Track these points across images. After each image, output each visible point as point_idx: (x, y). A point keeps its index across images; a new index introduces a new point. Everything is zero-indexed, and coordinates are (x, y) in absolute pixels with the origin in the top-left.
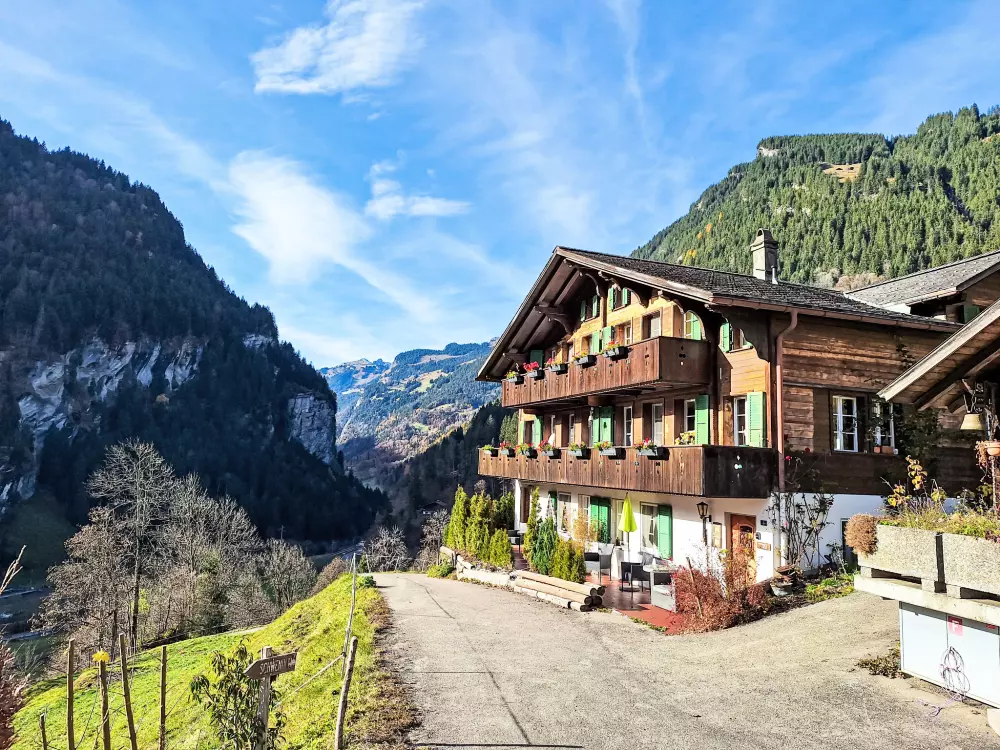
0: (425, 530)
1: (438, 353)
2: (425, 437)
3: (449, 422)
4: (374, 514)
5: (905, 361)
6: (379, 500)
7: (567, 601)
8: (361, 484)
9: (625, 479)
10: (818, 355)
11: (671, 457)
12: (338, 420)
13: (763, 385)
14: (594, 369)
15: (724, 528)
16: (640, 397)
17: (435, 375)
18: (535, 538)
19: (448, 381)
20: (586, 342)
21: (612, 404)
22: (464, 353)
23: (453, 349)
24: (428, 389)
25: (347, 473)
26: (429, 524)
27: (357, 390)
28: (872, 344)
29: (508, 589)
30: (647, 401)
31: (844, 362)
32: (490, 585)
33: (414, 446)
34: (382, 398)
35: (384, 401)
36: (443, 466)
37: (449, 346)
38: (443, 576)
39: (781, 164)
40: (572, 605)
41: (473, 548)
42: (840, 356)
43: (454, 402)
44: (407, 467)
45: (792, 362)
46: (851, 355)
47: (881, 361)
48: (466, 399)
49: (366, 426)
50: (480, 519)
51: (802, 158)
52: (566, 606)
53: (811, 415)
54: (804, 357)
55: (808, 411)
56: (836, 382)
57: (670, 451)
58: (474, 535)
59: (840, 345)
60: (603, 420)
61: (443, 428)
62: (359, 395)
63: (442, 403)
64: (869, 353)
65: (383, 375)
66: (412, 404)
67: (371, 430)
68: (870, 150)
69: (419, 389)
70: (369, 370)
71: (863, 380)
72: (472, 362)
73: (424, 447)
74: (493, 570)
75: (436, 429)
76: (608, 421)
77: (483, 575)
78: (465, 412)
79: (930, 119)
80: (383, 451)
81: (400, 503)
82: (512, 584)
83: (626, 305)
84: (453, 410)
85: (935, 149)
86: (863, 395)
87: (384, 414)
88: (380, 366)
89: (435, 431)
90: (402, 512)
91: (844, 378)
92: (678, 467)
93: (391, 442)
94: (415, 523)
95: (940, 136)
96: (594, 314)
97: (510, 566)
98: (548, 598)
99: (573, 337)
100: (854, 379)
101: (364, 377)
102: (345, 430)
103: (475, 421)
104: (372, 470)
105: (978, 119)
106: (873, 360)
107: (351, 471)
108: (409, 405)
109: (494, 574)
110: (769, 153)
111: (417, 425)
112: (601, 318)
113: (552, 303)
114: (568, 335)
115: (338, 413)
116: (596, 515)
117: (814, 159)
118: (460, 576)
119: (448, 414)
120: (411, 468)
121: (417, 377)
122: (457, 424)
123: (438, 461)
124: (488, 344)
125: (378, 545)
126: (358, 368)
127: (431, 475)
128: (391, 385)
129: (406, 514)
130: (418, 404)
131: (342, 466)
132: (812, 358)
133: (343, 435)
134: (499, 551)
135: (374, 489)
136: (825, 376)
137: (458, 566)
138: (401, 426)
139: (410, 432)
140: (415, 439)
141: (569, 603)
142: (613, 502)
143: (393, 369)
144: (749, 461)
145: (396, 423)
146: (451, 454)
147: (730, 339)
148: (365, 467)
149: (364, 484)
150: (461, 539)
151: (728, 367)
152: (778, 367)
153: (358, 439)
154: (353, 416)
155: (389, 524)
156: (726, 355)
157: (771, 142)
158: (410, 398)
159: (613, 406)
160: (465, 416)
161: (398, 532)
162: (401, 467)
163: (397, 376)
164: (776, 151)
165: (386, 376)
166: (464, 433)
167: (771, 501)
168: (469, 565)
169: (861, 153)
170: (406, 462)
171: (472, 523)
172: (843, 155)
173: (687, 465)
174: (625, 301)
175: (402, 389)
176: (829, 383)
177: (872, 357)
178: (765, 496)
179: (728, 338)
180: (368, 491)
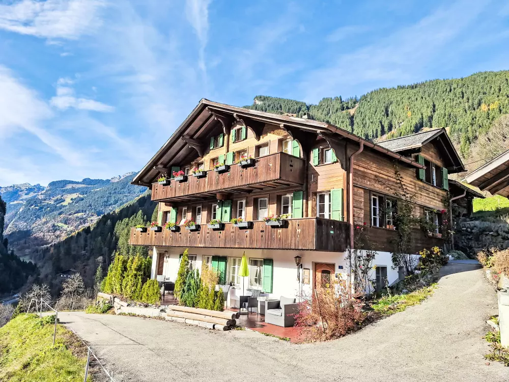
0: (64, 286)
1: (78, 183)
2: (65, 232)
3: (81, 223)
4: (27, 277)
5: (399, 179)
6: (32, 269)
7: (213, 324)
8: (19, 259)
9: (251, 241)
10: (366, 170)
11: (290, 226)
12: (6, 220)
13: (341, 185)
14: (228, 174)
15: (311, 271)
16: (251, 194)
17: (74, 196)
18: (184, 283)
19: (82, 199)
20: (212, 162)
21: (231, 198)
22: (94, 185)
23: (87, 181)
24: (69, 204)
25: (10, 252)
26: (67, 282)
27: (21, 202)
28: (386, 168)
29: (160, 318)
30: (255, 197)
31: (376, 176)
32: (145, 317)
33: (57, 237)
34: (37, 208)
35: (39, 209)
36: (77, 248)
37: (85, 180)
38: (103, 312)
39: (264, 108)
40: (215, 326)
41: (129, 292)
42: (374, 173)
43: (85, 212)
44: (52, 249)
45: (356, 173)
46: (378, 173)
47: (389, 178)
48: (93, 210)
49: (26, 223)
50: (135, 273)
51: (273, 107)
52: (212, 328)
53: (362, 204)
54: (360, 171)
55: (361, 202)
56: (372, 187)
57: (290, 222)
58: (130, 283)
59: (374, 166)
60: (224, 209)
61: (77, 227)
62: (21, 204)
63: (77, 212)
64: (385, 173)
65: (39, 194)
66: (58, 212)
67: (28, 227)
68: (300, 109)
69: (64, 204)
70: (30, 190)
71: (383, 187)
72: (98, 189)
73: (64, 237)
74: (146, 306)
75: (73, 227)
76: (228, 209)
77: (139, 310)
78: (92, 218)
79: (324, 99)
80: (36, 238)
81: (46, 270)
82: (163, 314)
83: (244, 139)
84: (84, 216)
85: (325, 112)
86: (383, 196)
87: (38, 217)
88: (39, 188)
89: (71, 228)
90: (46, 276)
91: (376, 185)
92: (296, 232)
93: (42, 234)
94: (55, 282)
95: (327, 107)
96: (221, 144)
97: (159, 303)
98: (196, 323)
99: (203, 159)
100: (380, 186)
101: (26, 194)
102: (10, 226)
103: (98, 223)
104: (27, 251)
105: (341, 102)
106: (386, 177)
107: (13, 251)
108: (56, 213)
109: (146, 309)
110: (259, 103)
111: (60, 224)
112: (225, 147)
113: (192, 137)
114: (200, 158)
115: (6, 215)
116: (216, 267)
117: (278, 109)
118: (117, 312)
119: (81, 219)
120: (54, 249)
121: (62, 196)
122: (87, 225)
123: (73, 245)
124: (110, 180)
125: (31, 295)
126: (23, 188)
127: (68, 252)
128: (45, 200)
129: (50, 276)
130: (62, 212)
131: (6, 247)
132: (364, 172)
133: (8, 229)
134: (150, 293)
135: (28, 262)
136: (368, 183)
137: (115, 305)
138: (50, 224)
139: (55, 228)
140: (58, 233)
141: (214, 326)
142: (229, 259)
143: (47, 191)
144: (337, 229)
145: (46, 223)
146: (82, 241)
147: (319, 159)
148: (22, 249)
149: (21, 259)
150: (118, 287)
151: (316, 174)
152: (351, 175)
153: (20, 232)
154: (16, 218)
155: (39, 282)
156: (315, 168)
157: (260, 98)
158: (57, 208)
159: (232, 200)
160: (92, 220)
161: (46, 287)
162: (48, 249)
163: (49, 196)
164: (262, 102)
165: (42, 194)
166: (92, 229)
167: (346, 253)
168: (125, 304)
169: (296, 109)
170: (51, 246)
171: (128, 276)
172: (289, 109)
173: (303, 231)
174: (243, 136)
175: (52, 203)
176: (370, 187)
177: (386, 175)
178: (343, 251)
179: (317, 158)
180: (24, 263)
